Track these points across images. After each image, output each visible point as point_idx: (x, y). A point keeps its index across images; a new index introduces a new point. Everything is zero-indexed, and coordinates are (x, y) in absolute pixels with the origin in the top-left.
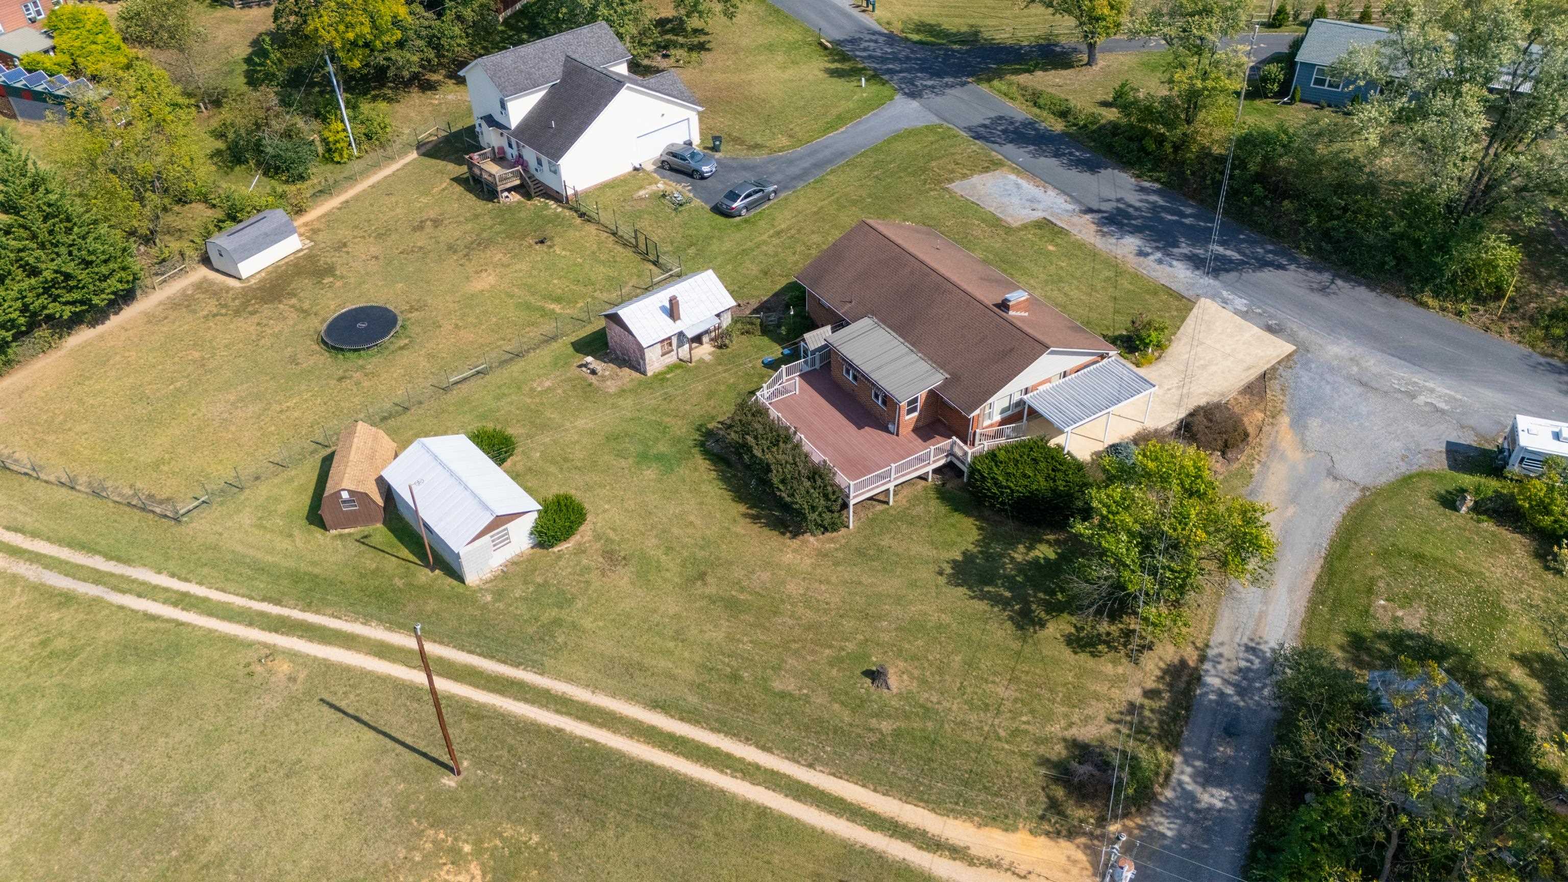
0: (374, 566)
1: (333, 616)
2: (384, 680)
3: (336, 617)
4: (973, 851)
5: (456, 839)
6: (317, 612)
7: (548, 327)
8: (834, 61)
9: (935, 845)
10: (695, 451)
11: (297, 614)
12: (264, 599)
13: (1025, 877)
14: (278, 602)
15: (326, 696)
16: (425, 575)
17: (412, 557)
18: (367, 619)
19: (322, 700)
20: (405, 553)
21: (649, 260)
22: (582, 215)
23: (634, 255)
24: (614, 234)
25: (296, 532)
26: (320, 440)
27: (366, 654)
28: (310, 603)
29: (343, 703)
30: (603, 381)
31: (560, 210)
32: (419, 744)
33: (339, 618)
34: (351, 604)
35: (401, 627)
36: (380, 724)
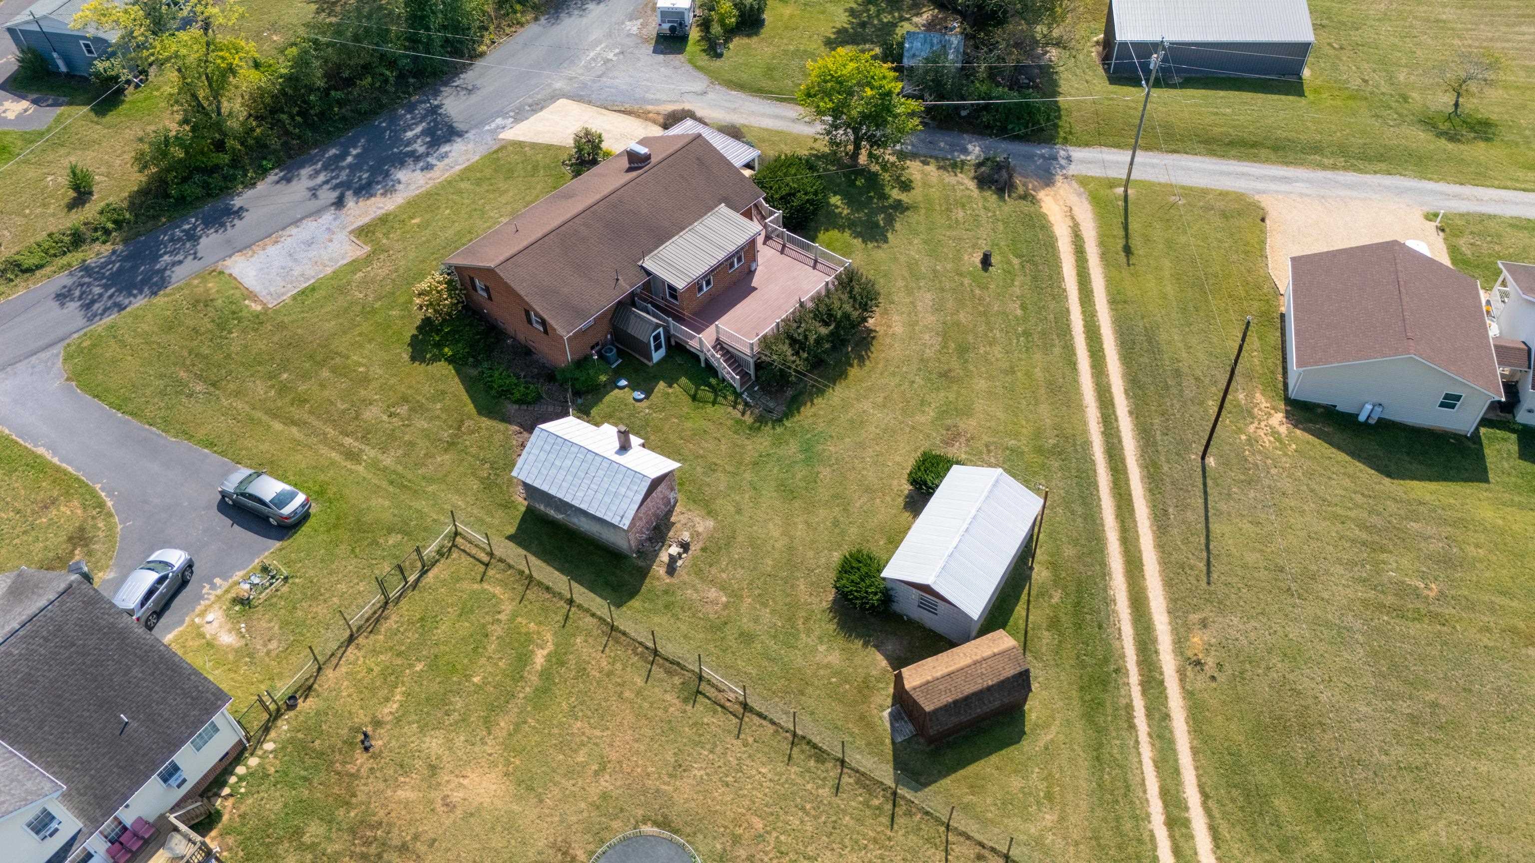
0: (1046, 633)
1: (1120, 638)
2: (1161, 547)
3: (1120, 634)
4: (1070, 224)
6: (1123, 656)
9: (1078, 237)
10: (787, 424)
11: (1134, 677)
12: (1132, 727)
13: (1071, 208)
14: (1129, 707)
15: (1203, 584)
16: (1040, 573)
17: (1024, 597)
18: (1109, 601)
19: (1209, 583)
20: (1020, 609)
21: (418, 580)
22: (291, 702)
23: (403, 602)
24: (351, 639)
25: (1041, 744)
26: (885, 820)
27: (1145, 579)
28: (1117, 671)
29: (1202, 565)
30: (698, 534)
31: (269, 746)
32: (1199, 492)
33: (1120, 629)
34: (1100, 627)
35: (1104, 565)
36: (1201, 526)
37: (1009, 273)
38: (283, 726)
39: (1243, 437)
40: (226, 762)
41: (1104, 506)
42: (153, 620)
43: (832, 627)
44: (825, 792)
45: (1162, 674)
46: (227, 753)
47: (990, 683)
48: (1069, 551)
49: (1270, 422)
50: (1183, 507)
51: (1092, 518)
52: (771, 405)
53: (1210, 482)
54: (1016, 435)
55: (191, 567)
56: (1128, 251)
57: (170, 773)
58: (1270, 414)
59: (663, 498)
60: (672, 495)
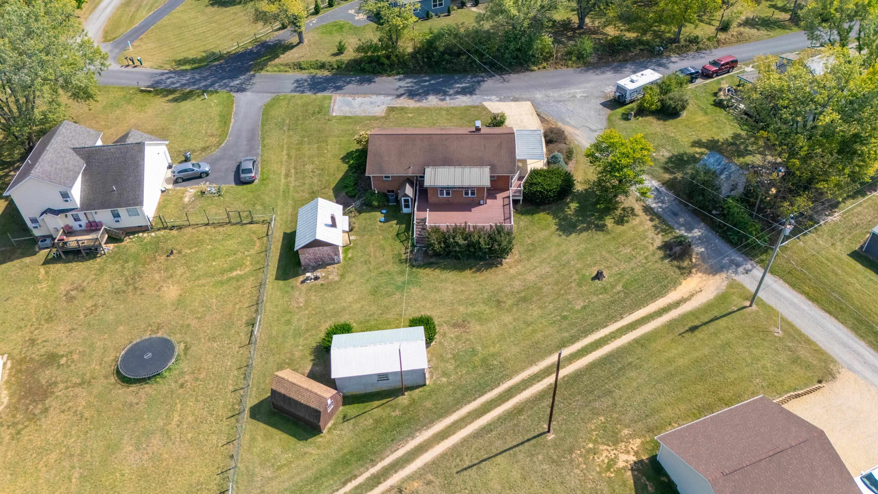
0: (371, 421)
1: (392, 452)
2: (464, 441)
3: (395, 451)
4: (685, 297)
5: (584, 448)
6: (382, 459)
7: (250, 283)
8: (167, 96)
9: (677, 304)
10: (414, 269)
11: (374, 470)
12: (345, 484)
13: (701, 291)
14: (355, 477)
15: (455, 470)
16: (404, 399)
17: (384, 401)
18: (411, 436)
19: (457, 473)
20: (376, 403)
21: (246, 224)
22: (172, 228)
23: (234, 227)
24: (207, 224)
26: (230, 414)
27: (438, 444)
28: (372, 460)
29: (467, 463)
30: (327, 278)
31: (153, 234)
32: (520, 440)
33: (398, 449)
34: (392, 440)
35: (432, 422)
36: (495, 452)
37: (605, 290)
38: (162, 232)
39: (591, 445)
40: (140, 229)
41: (471, 404)
42: (180, 180)
43: (314, 345)
44: (231, 388)
45: (385, 480)
46: (141, 226)
47: (302, 402)
48: (428, 404)
49: (620, 455)
50: (501, 437)
51: (458, 404)
52: (420, 258)
53: (533, 441)
54: (484, 347)
55: (207, 174)
56: (693, 329)
57: (116, 215)
58: (628, 452)
59: (328, 255)
60: (336, 257)
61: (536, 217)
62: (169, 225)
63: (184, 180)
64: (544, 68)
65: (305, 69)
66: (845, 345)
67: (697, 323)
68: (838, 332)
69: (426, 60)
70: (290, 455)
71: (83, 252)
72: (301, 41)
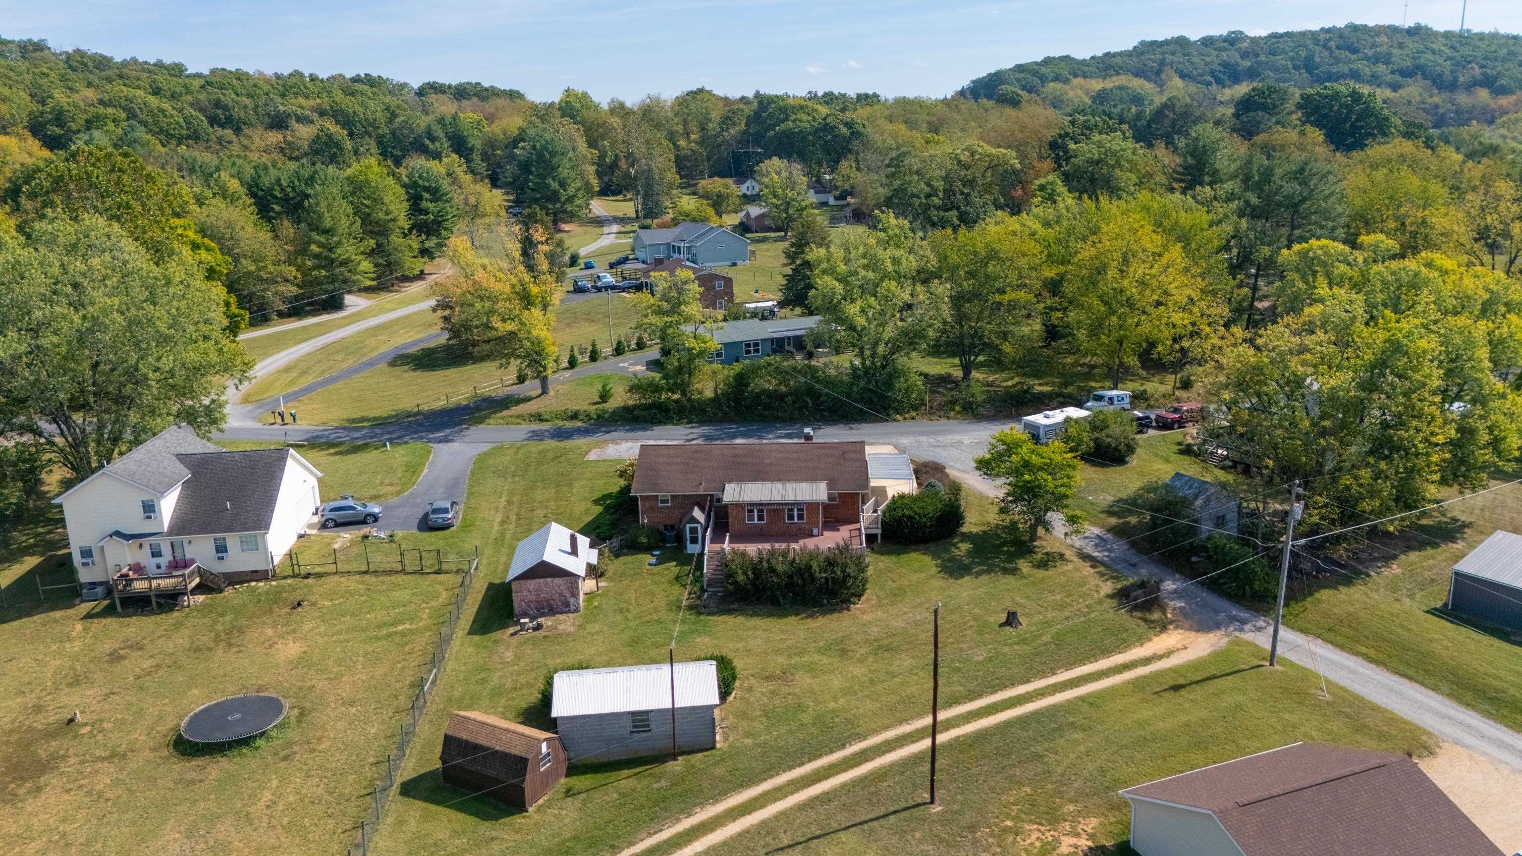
0: (615, 795)
1: (650, 835)
2: (782, 814)
3: (655, 833)
4: (1159, 653)
5: (996, 825)
8: (327, 449)
9: (1147, 661)
10: (702, 617)
13: (1186, 648)
15: (763, 851)
16: (677, 766)
17: (638, 769)
19: (767, 854)
20: (626, 772)
21: (428, 573)
22: (307, 576)
23: (409, 577)
24: (366, 573)
25: (494, 834)
26: (365, 792)
27: (734, 821)
28: (613, 847)
29: (786, 842)
30: (556, 628)
31: (274, 583)
32: (882, 811)
33: (661, 830)
34: (651, 819)
35: (724, 794)
36: (836, 826)
37: (1023, 641)
38: (290, 581)
39: (1008, 824)
40: (254, 575)
41: (795, 771)
42: (331, 524)
43: (525, 705)
44: (372, 760)
46: (257, 572)
48: (719, 771)
49: (1062, 838)
50: (844, 807)
51: (770, 772)
52: (712, 605)
53: (903, 815)
54: (817, 702)
55: (375, 518)
56: (1176, 688)
57: (221, 549)
58: (1078, 835)
59: (561, 595)
60: (572, 600)
61: (904, 557)
62: (304, 570)
63: (337, 525)
64: (913, 418)
65: (546, 420)
66: (1443, 716)
67: (1182, 681)
68: (1426, 700)
69: (732, 404)
70: (464, 841)
71: (154, 600)
72: (544, 391)
